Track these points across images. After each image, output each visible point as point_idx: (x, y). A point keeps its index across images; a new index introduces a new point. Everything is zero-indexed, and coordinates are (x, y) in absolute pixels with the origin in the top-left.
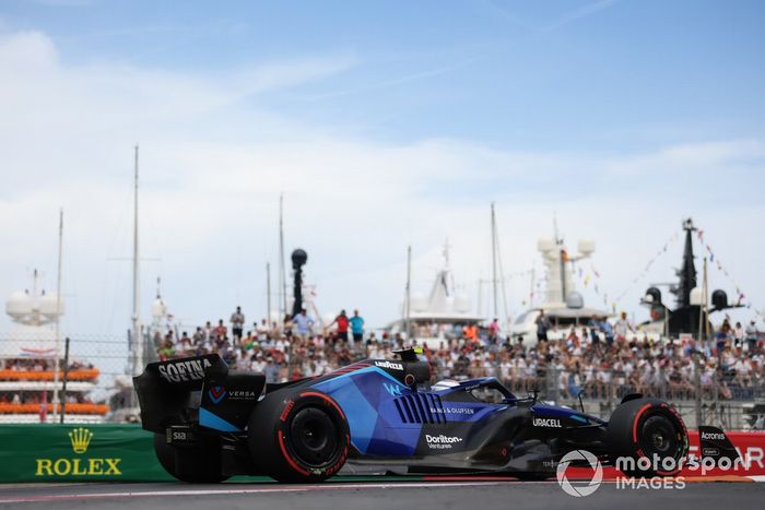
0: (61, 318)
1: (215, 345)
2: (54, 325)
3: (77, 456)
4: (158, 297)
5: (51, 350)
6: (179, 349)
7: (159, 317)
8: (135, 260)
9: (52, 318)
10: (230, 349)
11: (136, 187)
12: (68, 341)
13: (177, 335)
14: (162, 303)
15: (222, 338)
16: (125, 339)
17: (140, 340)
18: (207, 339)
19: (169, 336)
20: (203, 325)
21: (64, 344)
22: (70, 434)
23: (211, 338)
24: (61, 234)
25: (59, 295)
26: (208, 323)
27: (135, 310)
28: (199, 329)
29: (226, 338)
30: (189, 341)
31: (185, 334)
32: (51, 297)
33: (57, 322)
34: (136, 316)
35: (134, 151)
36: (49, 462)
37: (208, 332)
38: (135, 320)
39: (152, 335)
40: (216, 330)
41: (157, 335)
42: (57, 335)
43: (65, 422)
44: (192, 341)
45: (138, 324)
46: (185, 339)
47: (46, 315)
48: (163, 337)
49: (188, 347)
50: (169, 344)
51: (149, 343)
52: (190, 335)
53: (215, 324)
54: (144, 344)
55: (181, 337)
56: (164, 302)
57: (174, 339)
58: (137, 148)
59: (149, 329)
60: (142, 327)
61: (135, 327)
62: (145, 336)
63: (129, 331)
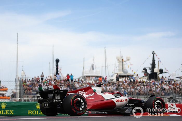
1: (37, 82)
3: (3, 110)
4: (23, 70)
6: (28, 83)
7: (23, 75)
8: (17, 61)
10: (40, 83)
11: (17, 43)
13: (27, 80)
15: (38, 81)
16: (15, 81)
18: (35, 81)
20: (34, 77)
22: (1, 104)
23: (36, 80)
26: (35, 77)
27: (17, 74)
28: (33, 78)
29: (39, 81)
30: (30, 81)
31: (29, 79)
34: (17, 75)
37: (35, 79)
38: (17, 76)
39: (21, 80)
40: (37, 78)
41: (22, 80)
44: (31, 81)
45: (18, 77)
46: (29, 81)
48: (24, 80)
49: (30, 83)
50: (25, 82)
51: (20, 82)
52: (31, 80)
53: (37, 77)
55: (28, 80)
56: (24, 72)
57: (27, 81)
58: (17, 34)
59: (20, 78)
60: (19, 78)
62: (19, 80)
63: (15, 79)
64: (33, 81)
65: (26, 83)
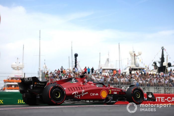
0: (23, 69)
1: (57, 74)
2: (22, 70)
4: (45, 64)
5: (21, 76)
7: (45, 68)
8: (40, 56)
9: (21, 68)
11: (40, 40)
12: (25, 74)
14: (45, 65)
15: (59, 73)
16: (37, 73)
17: (41, 73)
21: (24, 74)
24: (23, 50)
25: (23, 63)
27: (39, 67)
31: (51, 72)
32: (21, 64)
33: (22, 69)
34: (40, 68)
36: (21, 100)
38: (39, 69)
39: (43, 72)
42: (22, 72)
45: (40, 70)
47: (20, 68)
49: (51, 75)
51: (43, 74)
58: (40, 31)
61: (39, 70)
63: (38, 71)
65: (48, 75)
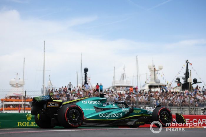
0: (24, 86)
1: (64, 92)
2: (22, 87)
3: (28, 121)
4: (49, 80)
5: (21, 94)
6: (55, 93)
7: (50, 85)
8: (44, 71)
9: (21, 85)
10: (68, 94)
12: (26, 91)
13: (54, 90)
14: (50, 82)
15: (66, 91)
16: (41, 91)
17: (45, 91)
18: (62, 91)
19: (52, 90)
20: (61, 87)
21: (25, 92)
22: (26, 116)
23: (63, 91)
24: (24, 64)
25: (24, 80)
26: (63, 87)
27: (43, 84)
28: (60, 88)
29: (67, 91)
30: (57, 91)
31: (56, 90)
32: (21, 80)
33: (23, 86)
34: (44, 85)
35: (44, 42)
36: (21, 123)
37: (62, 89)
38: (43, 86)
40: (65, 88)
41: (49, 90)
42: (23, 90)
43: (25, 112)
44: (58, 91)
45: (44, 87)
46: (56, 91)
47: (20, 85)
48: (51, 90)
49: (57, 93)
50: (52, 92)
51: (47, 92)
52: (58, 90)
53: (64, 87)
54: (46, 92)
55: (55, 90)
56: (51, 81)
58: (45, 42)
59: (47, 88)
60: (45, 88)
61: (44, 88)
62: (46, 90)
63: (42, 89)
64: (60, 91)
